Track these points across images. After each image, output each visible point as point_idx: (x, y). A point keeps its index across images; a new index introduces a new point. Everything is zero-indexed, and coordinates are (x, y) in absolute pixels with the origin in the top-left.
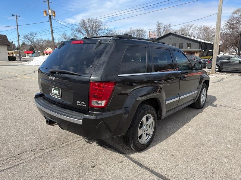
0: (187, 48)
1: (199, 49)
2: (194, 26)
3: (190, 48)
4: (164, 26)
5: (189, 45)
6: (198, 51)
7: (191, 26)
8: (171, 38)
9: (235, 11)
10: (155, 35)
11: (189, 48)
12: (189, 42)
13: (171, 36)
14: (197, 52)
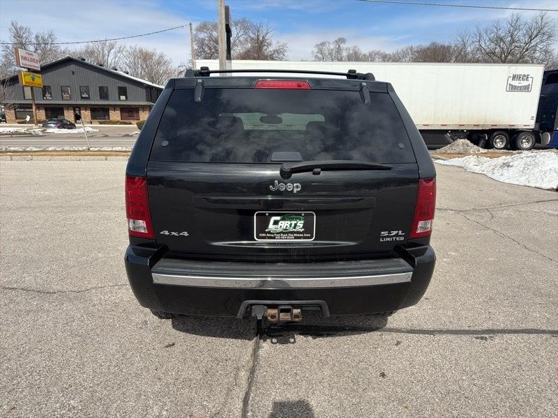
0: (120, 98)
1: (147, 101)
2: (117, 46)
3: (126, 98)
4: (34, 36)
5: (123, 91)
6: (146, 106)
7: (112, 47)
8: (73, 72)
9: (200, 26)
10: (33, 60)
11: (123, 98)
12: (122, 84)
13: (73, 67)
14: (144, 108)
